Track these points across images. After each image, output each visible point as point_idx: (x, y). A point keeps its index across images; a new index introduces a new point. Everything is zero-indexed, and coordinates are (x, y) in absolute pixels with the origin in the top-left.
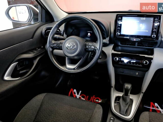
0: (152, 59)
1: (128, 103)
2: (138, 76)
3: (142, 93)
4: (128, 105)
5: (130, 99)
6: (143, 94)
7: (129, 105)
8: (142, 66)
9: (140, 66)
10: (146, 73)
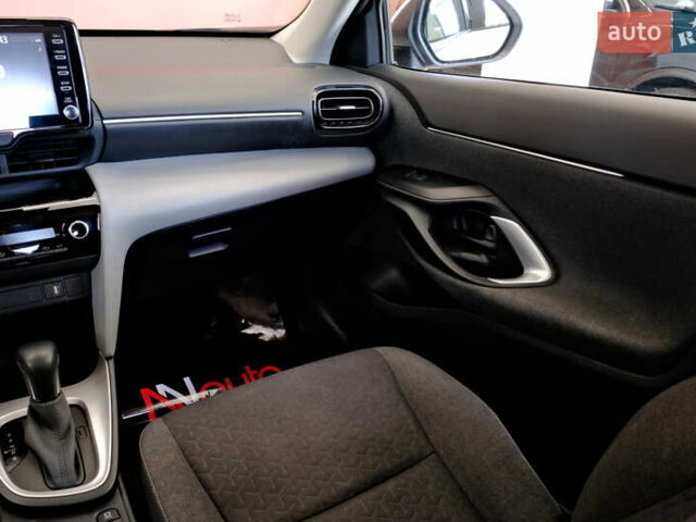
0: (96, 209)
1: (69, 428)
2: (66, 298)
3: (108, 358)
4: (73, 432)
5: (71, 406)
6: (112, 362)
7: (78, 433)
8: (66, 249)
9: (57, 251)
10: (93, 272)
